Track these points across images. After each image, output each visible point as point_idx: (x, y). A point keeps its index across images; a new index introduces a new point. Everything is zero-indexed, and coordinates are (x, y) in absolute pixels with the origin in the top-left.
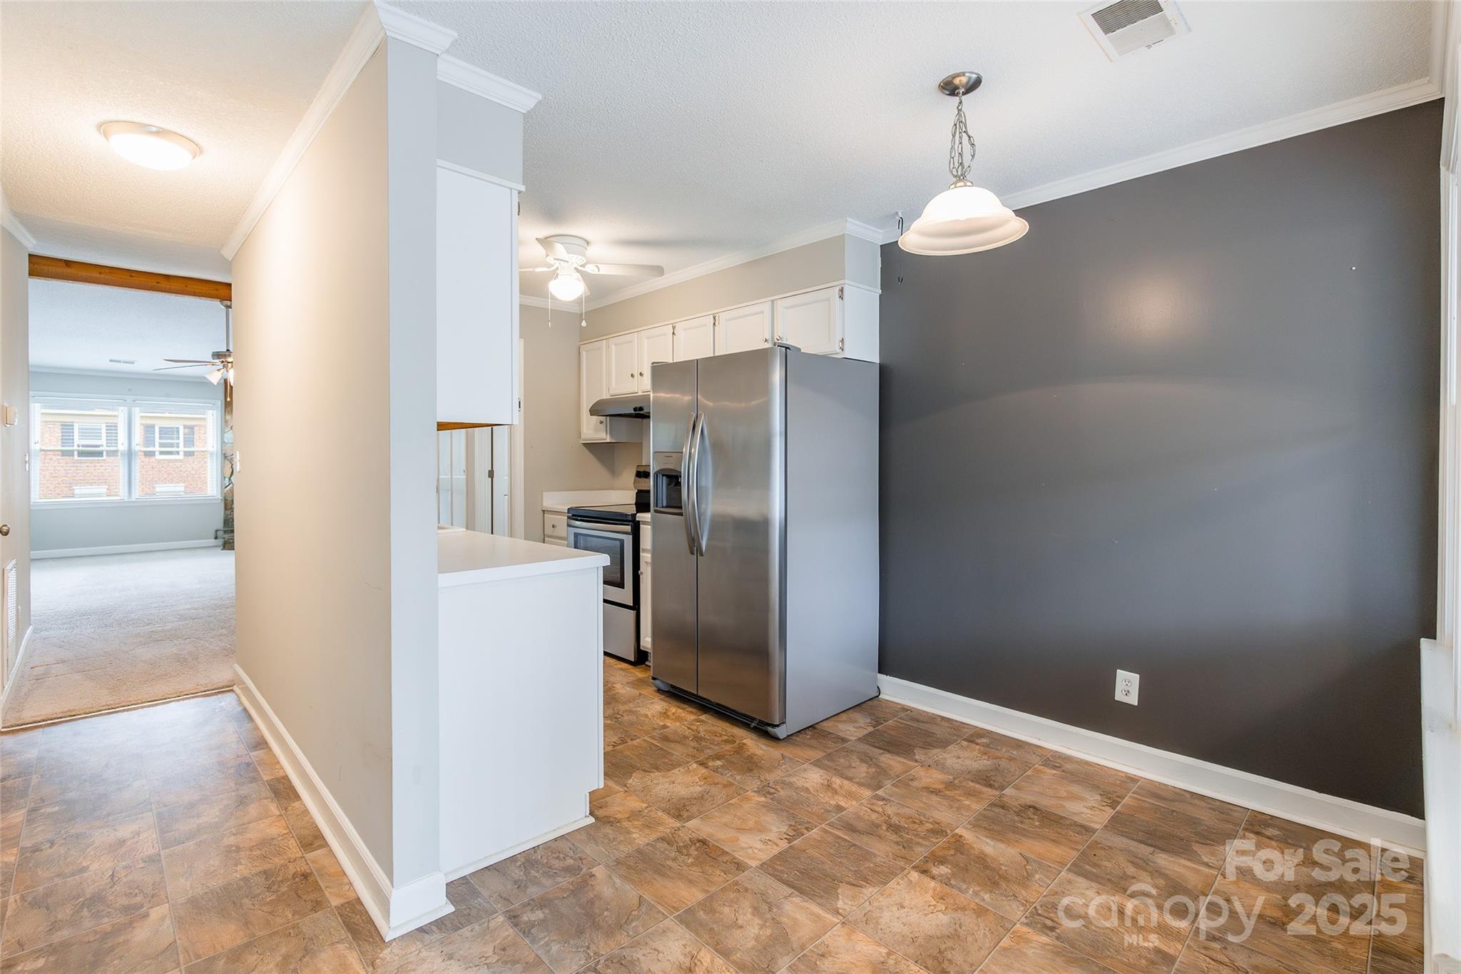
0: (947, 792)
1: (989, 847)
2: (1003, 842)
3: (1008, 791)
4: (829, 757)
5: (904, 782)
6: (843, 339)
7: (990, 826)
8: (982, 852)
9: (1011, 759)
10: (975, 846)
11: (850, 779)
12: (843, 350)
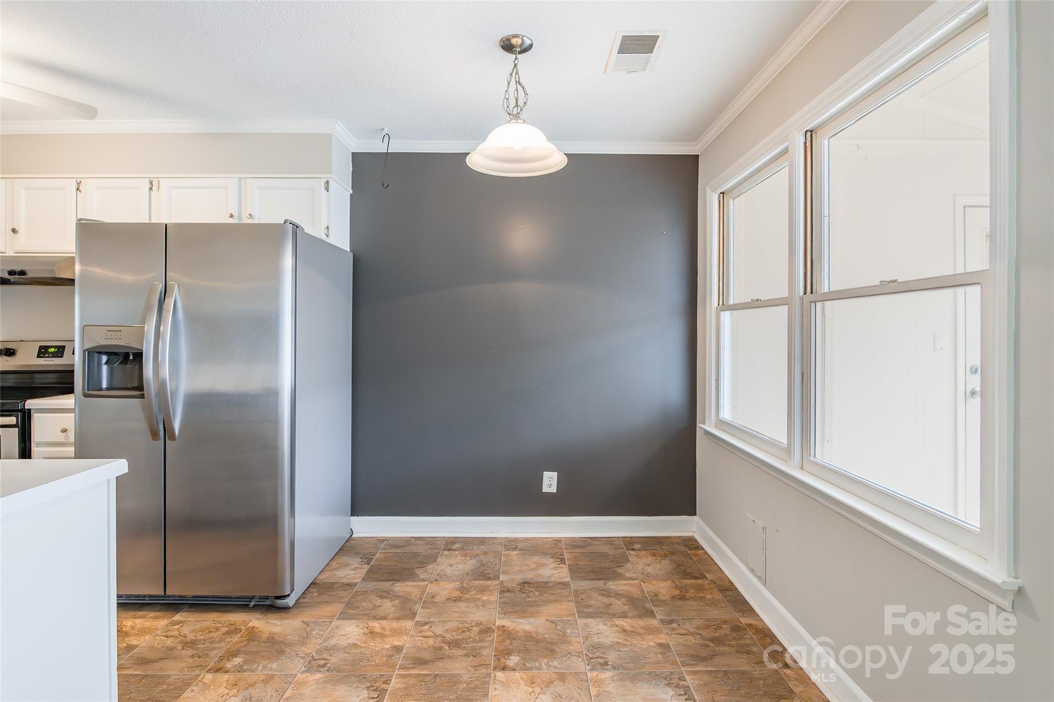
0: (466, 596)
1: (523, 625)
2: (531, 617)
3: (503, 577)
4: (349, 605)
5: (430, 601)
6: (328, 227)
7: (513, 609)
8: (526, 632)
9: (486, 553)
10: (518, 629)
11: (384, 618)
12: (328, 236)
